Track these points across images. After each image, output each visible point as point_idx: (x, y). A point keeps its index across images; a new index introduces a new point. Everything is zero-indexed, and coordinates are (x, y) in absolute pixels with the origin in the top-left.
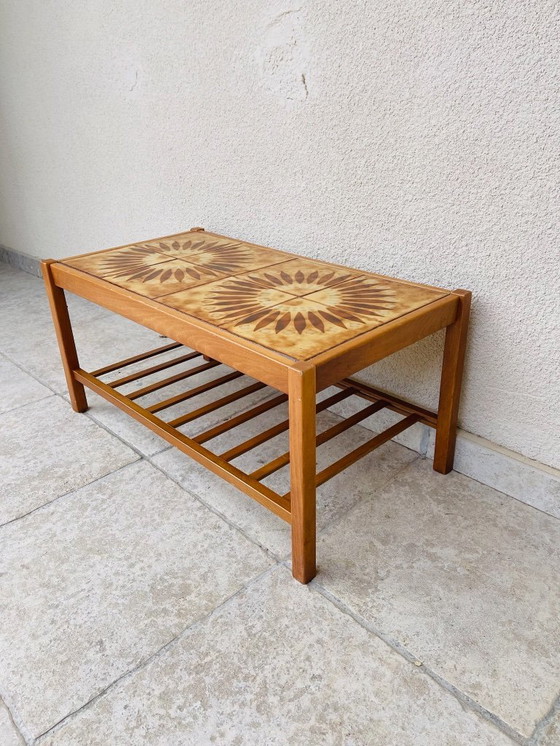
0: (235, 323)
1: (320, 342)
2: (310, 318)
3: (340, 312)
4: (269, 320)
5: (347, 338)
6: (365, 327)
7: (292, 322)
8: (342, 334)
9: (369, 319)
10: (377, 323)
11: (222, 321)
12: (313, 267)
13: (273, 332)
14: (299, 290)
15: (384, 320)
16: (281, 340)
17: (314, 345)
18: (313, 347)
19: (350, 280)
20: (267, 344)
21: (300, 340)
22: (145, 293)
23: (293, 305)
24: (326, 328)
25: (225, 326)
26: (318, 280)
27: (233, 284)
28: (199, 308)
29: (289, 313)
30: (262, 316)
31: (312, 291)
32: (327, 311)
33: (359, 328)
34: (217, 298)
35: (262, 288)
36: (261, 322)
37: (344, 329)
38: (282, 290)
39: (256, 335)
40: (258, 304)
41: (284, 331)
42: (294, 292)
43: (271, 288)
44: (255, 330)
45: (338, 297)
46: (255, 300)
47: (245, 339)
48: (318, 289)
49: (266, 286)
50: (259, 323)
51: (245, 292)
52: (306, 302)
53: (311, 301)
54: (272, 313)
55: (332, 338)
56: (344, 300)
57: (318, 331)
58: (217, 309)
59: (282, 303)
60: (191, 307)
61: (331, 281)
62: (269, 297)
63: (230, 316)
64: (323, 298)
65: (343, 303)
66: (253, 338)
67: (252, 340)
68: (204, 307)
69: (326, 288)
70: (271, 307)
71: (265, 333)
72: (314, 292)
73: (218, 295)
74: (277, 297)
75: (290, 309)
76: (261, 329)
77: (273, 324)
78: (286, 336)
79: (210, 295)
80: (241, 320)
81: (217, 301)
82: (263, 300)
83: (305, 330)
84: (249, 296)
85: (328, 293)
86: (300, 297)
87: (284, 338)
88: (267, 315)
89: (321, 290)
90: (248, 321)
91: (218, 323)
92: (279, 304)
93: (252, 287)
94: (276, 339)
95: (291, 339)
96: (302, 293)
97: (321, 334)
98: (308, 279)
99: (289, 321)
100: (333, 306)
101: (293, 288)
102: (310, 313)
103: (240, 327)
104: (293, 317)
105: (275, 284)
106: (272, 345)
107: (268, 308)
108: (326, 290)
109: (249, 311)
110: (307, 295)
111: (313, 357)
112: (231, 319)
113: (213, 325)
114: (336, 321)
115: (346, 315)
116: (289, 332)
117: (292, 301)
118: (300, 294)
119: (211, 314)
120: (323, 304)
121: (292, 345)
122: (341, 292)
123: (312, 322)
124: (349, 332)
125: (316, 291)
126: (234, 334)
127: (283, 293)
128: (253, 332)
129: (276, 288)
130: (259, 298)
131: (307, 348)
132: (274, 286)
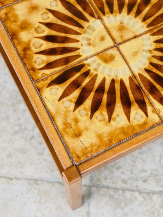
10: (157, 120)
11: (39, 74)
17: (94, 140)
23: (106, 61)
28: (30, 41)
29: (96, 75)
30: (73, 76)
31: (131, 35)
32: (127, 84)
33: (140, 123)
34: (49, 25)
35: (92, 15)
36: (70, 85)
37: (127, 122)
38: (107, 25)
39: (57, 109)
40: (78, 49)
41: (81, 108)
42: (115, 34)
43: (99, 18)
44: (60, 100)
45: (149, 55)
46: (77, 41)
47: (48, 111)
48: (138, 34)
49: (96, 12)
50: (67, 87)
51: (76, 19)
52: (118, 57)
53: (123, 57)
54: (83, 70)
55: (112, 134)
56: (151, 64)
57: (107, 117)
58: (43, 48)
59: (97, 54)
60: (24, 36)
61: (158, 17)
62: (92, 37)
63: (49, 65)
64: (135, 54)
65: (147, 71)
66: (54, 113)
67: (53, 116)
68: (34, 41)
69: (146, 33)
70: (86, 59)
71: (66, 108)
72: (132, 38)
73: (51, 18)
74: (98, 40)
75: (100, 69)
76: (65, 99)
77: (76, 94)
78: (79, 117)
79: (45, 16)
80: (56, 76)
81: (47, 32)
82: (85, 42)
83: (97, 113)
84: (76, 29)
85: (143, 45)
86: (116, 45)
87: (76, 121)
88: (78, 75)
89: (141, 35)
90: (59, 80)
91: (36, 76)
92: (95, 55)
93: (85, 9)
94: (70, 120)
95: (81, 125)
96: (121, 37)
97: (107, 123)
98: (139, 5)
99: (91, 91)
100: (136, 73)
101: (118, 24)
102: (113, 81)
103: (50, 89)
104: (97, 85)
105: (107, 9)
106: (64, 129)
107: (83, 60)
108: (144, 36)
109: (67, 61)
110: (124, 42)
111: (86, 161)
112: (48, 72)
113: (32, 79)
114: (127, 104)
115: (139, 96)
116: (84, 112)
117: (107, 52)
118: (119, 40)
119: (36, 56)
120: (129, 67)
121: (78, 135)
122: (154, 46)
123: (107, 101)
124: (129, 127)
125: (135, 37)
126: (42, 100)
127: (105, 33)
128: (57, 102)
129: (105, 18)
130: (83, 35)
131: (87, 145)
132: (104, 13)
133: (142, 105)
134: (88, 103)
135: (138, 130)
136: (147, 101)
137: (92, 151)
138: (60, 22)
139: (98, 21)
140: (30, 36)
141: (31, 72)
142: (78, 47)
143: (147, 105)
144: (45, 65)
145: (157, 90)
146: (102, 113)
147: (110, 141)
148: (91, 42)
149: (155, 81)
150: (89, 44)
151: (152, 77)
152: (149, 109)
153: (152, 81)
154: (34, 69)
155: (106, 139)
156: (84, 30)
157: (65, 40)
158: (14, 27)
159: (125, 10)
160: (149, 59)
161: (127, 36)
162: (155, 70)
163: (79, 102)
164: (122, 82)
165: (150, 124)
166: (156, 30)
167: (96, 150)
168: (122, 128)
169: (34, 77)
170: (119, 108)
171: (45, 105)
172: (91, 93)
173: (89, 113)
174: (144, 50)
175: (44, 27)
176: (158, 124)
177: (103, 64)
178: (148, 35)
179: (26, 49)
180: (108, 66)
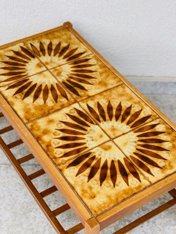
0: (67, 164)
1: (109, 197)
2: (111, 169)
3: (130, 165)
4: (87, 165)
5: (125, 196)
6: (140, 186)
7: (99, 171)
8: (125, 192)
9: (145, 178)
10: (148, 183)
11: (60, 161)
12: (131, 98)
13: (86, 179)
14: (113, 129)
15: (153, 180)
16: (89, 191)
17: (106, 200)
18: (104, 203)
19: (149, 123)
20: (80, 193)
21: (99, 193)
22: (21, 114)
23: (106, 149)
24: (117, 182)
25: (61, 167)
26: (128, 118)
27: (76, 114)
28: (50, 141)
29: (100, 159)
30: (84, 160)
31: (121, 133)
32: (123, 162)
33: (136, 186)
34: (62, 130)
35: (92, 123)
36: (82, 166)
37: (127, 186)
38: (103, 128)
39: (76, 182)
40: (85, 143)
41: (92, 180)
42: (110, 133)
43: (97, 124)
44: (77, 176)
45: (135, 144)
46: (84, 139)
47: (69, 184)
48: (125, 132)
49: (94, 121)
50: (81, 167)
51: (81, 126)
52: (114, 147)
53: (117, 146)
54: (91, 156)
55: (117, 195)
56: (137, 149)
57: (112, 184)
58: (60, 145)
59: (99, 146)
60: (46, 138)
61: (136, 122)
62: (93, 136)
63: (66, 155)
64: (125, 144)
65: (135, 154)
66: (74, 184)
67: (73, 186)
68: (53, 140)
69: (130, 131)
70: (92, 149)
71: (82, 180)
72: (122, 135)
73: (64, 126)
74: (98, 137)
75: (103, 155)
76: (80, 175)
77: (88, 171)
78: (92, 186)
79: (59, 125)
80: (71, 161)
81: (62, 134)
82: (89, 139)
83: (105, 182)
84: (82, 131)
85: (130, 138)
86: (112, 139)
87: (90, 188)
88: (87, 159)
89: (127, 133)
90: (75, 163)
91: (58, 162)
92: (97, 146)
93: (86, 120)
94: (86, 188)
95: (94, 191)
96: (114, 134)
97: (112, 188)
98: (123, 116)
99: (98, 168)
100: (128, 156)
101: (111, 127)
102: (113, 161)
103: (69, 170)
104: (102, 164)
105: (101, 119)
106: (83, 194)
107: (90, 150)
108: (130, 133)
109: (78, 151)
110: (117, 137)
111: (101, 214)
112: (66, 159)
113: (55, 164)
114: (125, 175)
115: (132, 170)
116: (95, 182)
117: (106, 144)
118: (112, 137)
119: (56, 150)
120: (123, 152)
121: (93, 197)
122: (138, 139)
123: (111, 174)
124: (128, 190)
125: (123, 134)
126: (64, 177)
127: (103, 133)
128: (75, 177)
129: (101, 124)
130: (87, 135)
131: (101, 203)
132: (100, 121)
133: (136, 175)
134: (97, 176)
135: (135, 191)
136: (138, 172)
137: (104, 207)
138: (70, 128)
139: (97, 126)
140: (50, 138)
141: (54, 160)
142: (85, 142)
143: (139, 175)
144: (63, 154)
145: (144, 165)
146: (108, 182)
147: (117, 199)
148: (94, 138)
149: (142, 159)
150: (93, 140)
151: (139, 157)
152: (141, 177)
153: (140, 160)
154: (55, 158)
155: (113, 198)
156: (87, 132)
157: (76, 138)
158: (38, 133)
159: (114, 119)
160: (135, 147)
161: (118, 134)
162: (141, 153)
163: (91, 176)
164: (119, 162)
165: (143, 187)
166: (137, 130)
167: (108, 206)
168: (124, 190)
169: (56, 162)
170: (119, 178)
171: (66, 180)
172: (99, 170)
173: (99, 182)
174: (131, 142)
175: (59, 132)
176: (149, 186)
177: (104, 152)
178: (132, 132)
179: (49, 146)
180: (108, 152)
